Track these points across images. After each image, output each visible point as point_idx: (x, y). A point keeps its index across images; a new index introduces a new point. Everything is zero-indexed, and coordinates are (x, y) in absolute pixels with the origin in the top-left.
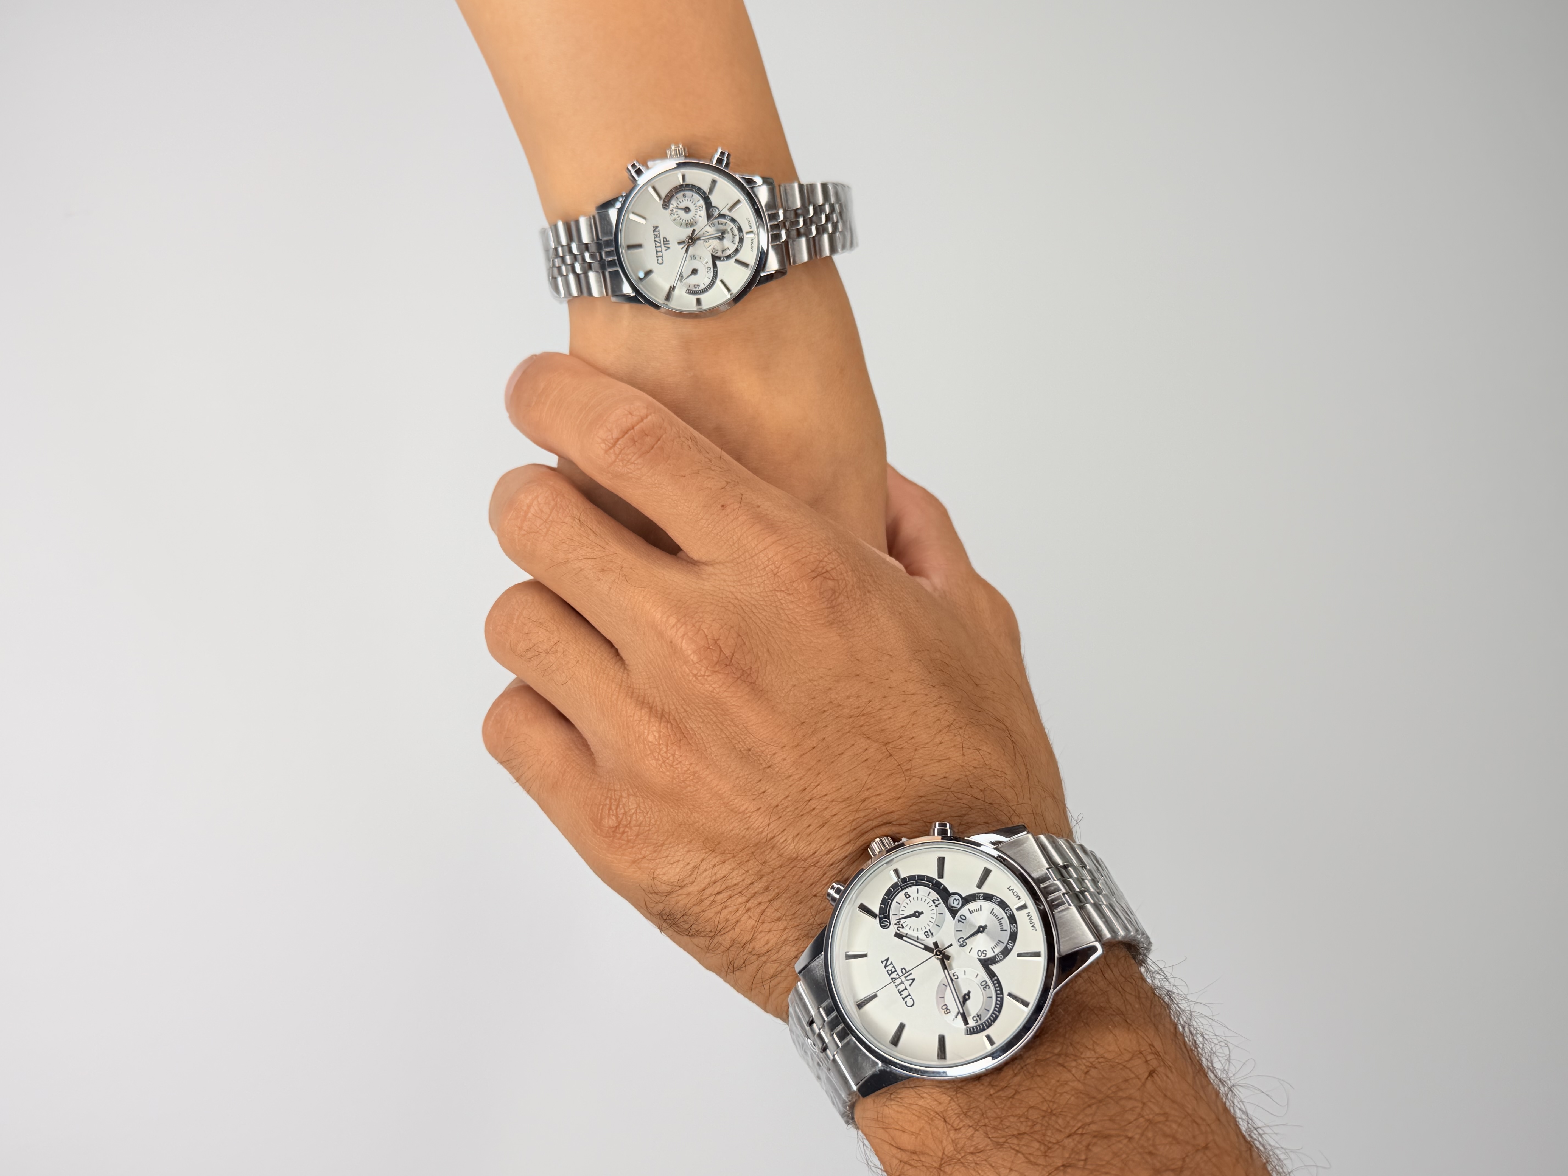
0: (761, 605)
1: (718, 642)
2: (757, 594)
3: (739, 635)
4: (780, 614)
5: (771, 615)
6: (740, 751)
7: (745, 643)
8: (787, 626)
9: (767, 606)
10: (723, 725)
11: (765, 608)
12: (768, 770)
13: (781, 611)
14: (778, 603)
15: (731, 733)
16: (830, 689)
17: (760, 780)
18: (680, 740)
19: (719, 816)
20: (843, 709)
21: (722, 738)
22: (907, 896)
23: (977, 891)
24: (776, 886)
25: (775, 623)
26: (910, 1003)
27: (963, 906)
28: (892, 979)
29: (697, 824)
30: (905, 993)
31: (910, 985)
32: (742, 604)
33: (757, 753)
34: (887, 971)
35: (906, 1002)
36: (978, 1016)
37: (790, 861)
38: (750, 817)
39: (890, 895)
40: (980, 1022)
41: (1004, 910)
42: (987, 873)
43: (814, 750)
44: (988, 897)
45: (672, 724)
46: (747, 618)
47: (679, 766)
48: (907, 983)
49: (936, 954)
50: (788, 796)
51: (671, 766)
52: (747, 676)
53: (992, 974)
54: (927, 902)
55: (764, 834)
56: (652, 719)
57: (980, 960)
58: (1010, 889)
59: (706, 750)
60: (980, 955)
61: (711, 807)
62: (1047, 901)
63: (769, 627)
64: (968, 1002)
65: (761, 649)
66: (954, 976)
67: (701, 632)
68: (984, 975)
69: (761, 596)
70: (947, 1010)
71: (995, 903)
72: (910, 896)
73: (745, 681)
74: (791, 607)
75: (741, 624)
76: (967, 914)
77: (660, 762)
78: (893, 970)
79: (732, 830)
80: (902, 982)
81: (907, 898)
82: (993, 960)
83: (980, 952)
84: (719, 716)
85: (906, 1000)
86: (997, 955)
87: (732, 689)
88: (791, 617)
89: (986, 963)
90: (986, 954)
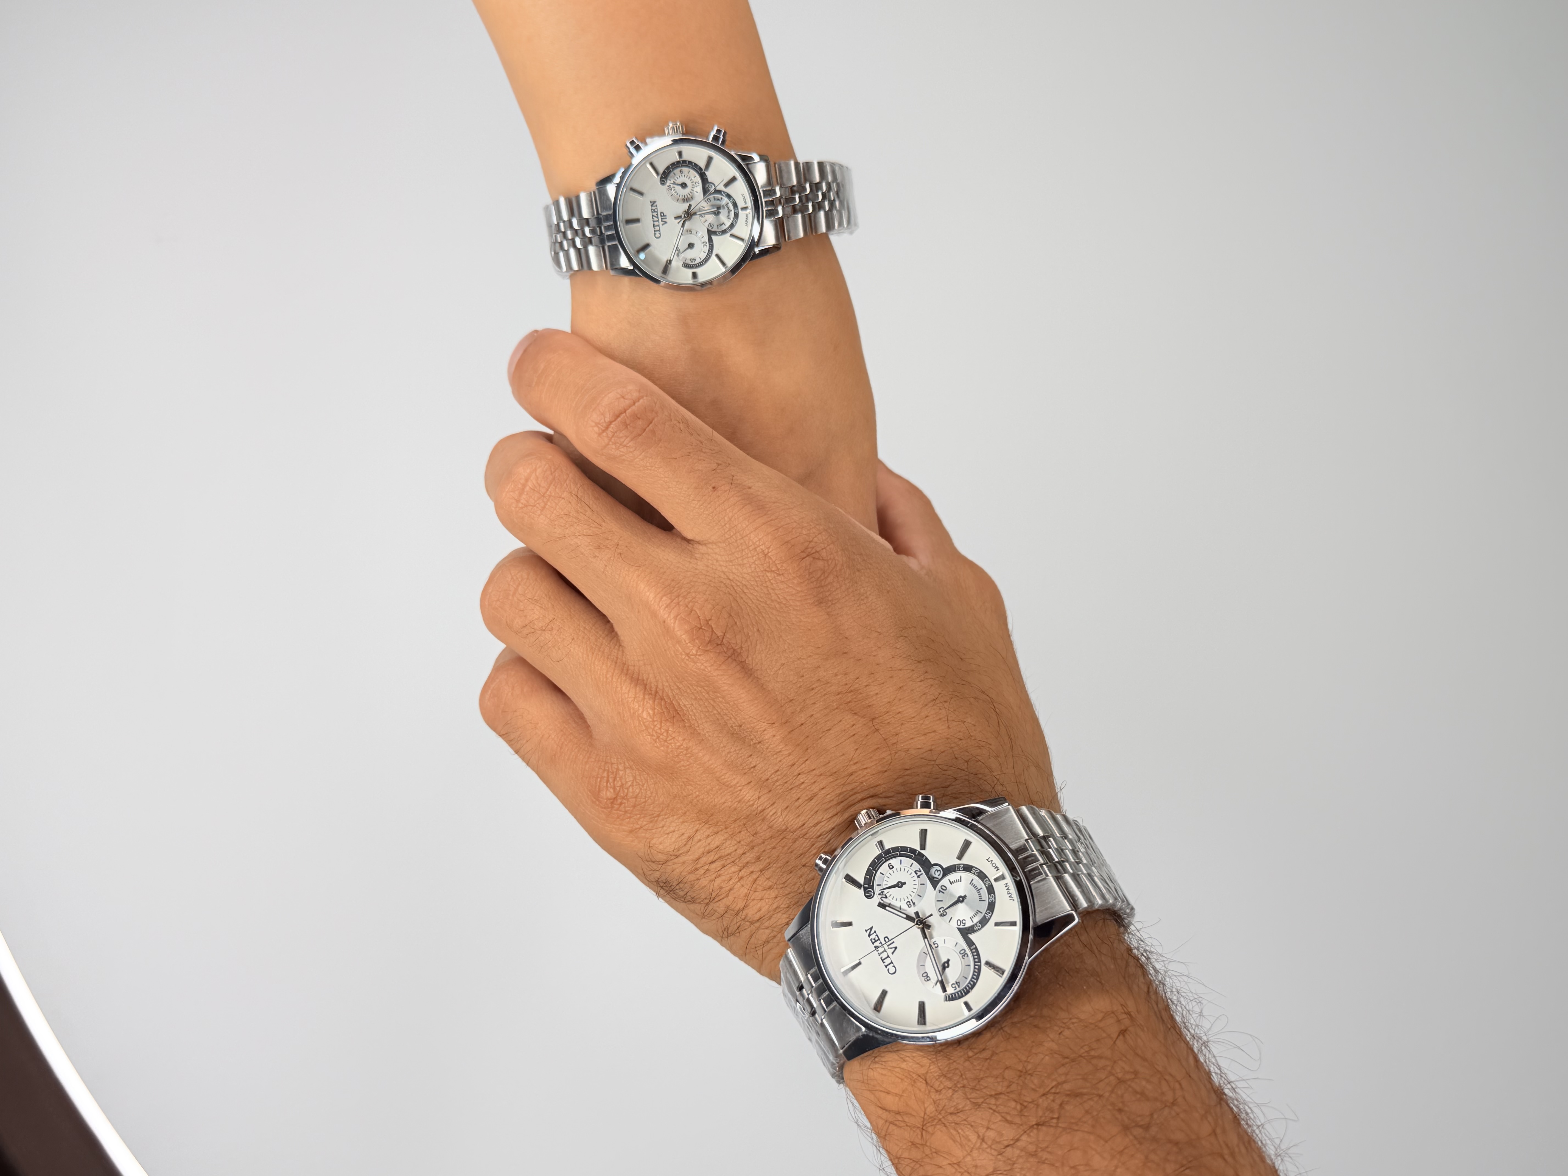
0: (752, 585)
1: (710, 623)
2: (748, 574)
3: (731, 615)
4: (770, 594)
5: (762, 595)
6: (732, 727)
7: (736, 623)
8: (777, 606)
9: (758, 586)
10: (714, 701)
11: (756, 589)
12: (758, 746)
13: (771, 591)
14: (768, 584)
15: (722, 709)
16: (819, 667)
17: (751, 755)
18: (674, 717)
19: (712, 790)
20: (831, 686)
21: (714, 714)
22: (891, 867)
23: (958, 862)
24: (767, 856)
25: (766, 603)
26: (892, 970)
27: (944, 875)
28: (875, 947)
29: (691, 796)
30: (888, 961)
31: (893, 953)
32: (734, 584)
33: (748, 728)
34: (871, 940)
35: (888, 970)
36: (957, 983)
37: (780, 833)
38: (741, 790)
39: (874, 866)
40: (958, 989)
41: (983, 881)
42: (967, 844)
43: (803, 726)
44: (968, 868)
45: (666, 702)
46: (738, 599)
47: (672, 741)
48: (890, 951)
49: (917, 924)
50: (778, 771)
51: (666, 741)
52: (738, 655)
53: (970, 943)
54: (909, 873)
55: (754, 806)
56: (647, 697)
57: (959, 929)
58: (989, 860)
59: (699, 727)
60: (959, 924)
61: (704, 781)
62: (1024, 873)
63: (759, 607)
64: (947, 970)
65: (752, 629)
66: (934, 944)
67: (693, 612)
68: (963, 944)
69: (752, 576)
70: (927, 978)
71: (974, 874)
72: (893, 867)
73: (735, 660)
74: (781, 586)
75: (733, 605)
76: (947, 884)
77: (654, 738)
78: (877, 939)
79: (725, 803)
80: (885, 951)
81: (891, 869)
82: (972, 929)
83: (959, 922)
84: (711, 693)
85: (888, 967)
86: (976, 924)
87: (723, 667)
88: (781, 597)
89: (965, 932)
90: (965, 923)
